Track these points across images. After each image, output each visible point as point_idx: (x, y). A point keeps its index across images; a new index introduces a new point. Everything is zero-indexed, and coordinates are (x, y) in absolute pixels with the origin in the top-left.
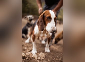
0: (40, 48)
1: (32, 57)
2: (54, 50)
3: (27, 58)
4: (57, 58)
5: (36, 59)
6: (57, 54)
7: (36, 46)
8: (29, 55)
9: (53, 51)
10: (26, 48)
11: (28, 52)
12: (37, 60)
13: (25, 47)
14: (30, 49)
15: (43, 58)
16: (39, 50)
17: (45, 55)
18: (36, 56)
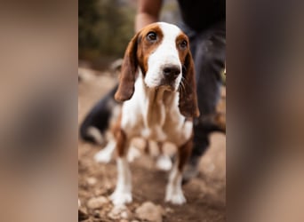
0: (146, 187)
1: (110, 219)
2: (202, 196)
3: (91, 220)
6: (211, 212)
7: (129, 174)
8: (100, 209)
9: (195, 199)
11: (96, 197)
14: (108, 185)
18: (124, 215)
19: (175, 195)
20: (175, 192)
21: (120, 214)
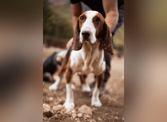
0: (80, 100)
1: (66, 114)
2: (109, 102)
3: (56, 116)
4: (116, 116)
5: (74, 117)
6: (115, 109)
8: (60, 110)
9: (106, 104)
10: (51, 99)
11: (55, 105)
12: (76, 119)
13: (49, 97)
14: (60, 100)
15: (88, 116)
16: (79, 102)
17: (93, 111)
18: (73, 111)
19: (96, 102)
20: (96, 100)
21: (71, 111)
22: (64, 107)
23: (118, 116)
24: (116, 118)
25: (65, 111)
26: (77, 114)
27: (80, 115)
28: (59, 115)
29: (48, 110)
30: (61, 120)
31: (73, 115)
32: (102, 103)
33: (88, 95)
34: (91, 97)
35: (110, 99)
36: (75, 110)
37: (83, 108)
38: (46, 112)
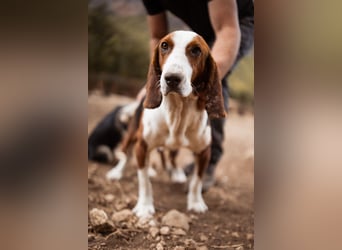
0: (165, 199)
1: (139, 228)
2: (222, 202)
3: (119, 231)
4: (234, 230)
5: (154, 235)
6: (234, 216)
8: (126, 221)
9: (216, 206)
10: (110, 197)
11: (117, 211)
12: (158, 238)
13: (106, 193)
14: (128, 200)
15: (181, 232)
16: (163, 202)
17: (190, 220)
18: (152, 223)
20: (196, 200)
21: (148, 223)
22: (134, 215)
23: (239, 231)
24: (236, 234)
25: (137, 222)
26: (159, 227)
27: (165, 230)
28: (125, 230)
29: (103, 221)
30: (128, 240)
31: (151, 229)
32: (207, 204)
33: (181, 190)
34: (186, 193)
35: (224, 196)
36: (156, 219)
37: (171, 216)
38: (100, 225)
